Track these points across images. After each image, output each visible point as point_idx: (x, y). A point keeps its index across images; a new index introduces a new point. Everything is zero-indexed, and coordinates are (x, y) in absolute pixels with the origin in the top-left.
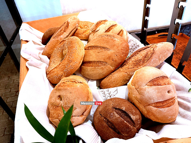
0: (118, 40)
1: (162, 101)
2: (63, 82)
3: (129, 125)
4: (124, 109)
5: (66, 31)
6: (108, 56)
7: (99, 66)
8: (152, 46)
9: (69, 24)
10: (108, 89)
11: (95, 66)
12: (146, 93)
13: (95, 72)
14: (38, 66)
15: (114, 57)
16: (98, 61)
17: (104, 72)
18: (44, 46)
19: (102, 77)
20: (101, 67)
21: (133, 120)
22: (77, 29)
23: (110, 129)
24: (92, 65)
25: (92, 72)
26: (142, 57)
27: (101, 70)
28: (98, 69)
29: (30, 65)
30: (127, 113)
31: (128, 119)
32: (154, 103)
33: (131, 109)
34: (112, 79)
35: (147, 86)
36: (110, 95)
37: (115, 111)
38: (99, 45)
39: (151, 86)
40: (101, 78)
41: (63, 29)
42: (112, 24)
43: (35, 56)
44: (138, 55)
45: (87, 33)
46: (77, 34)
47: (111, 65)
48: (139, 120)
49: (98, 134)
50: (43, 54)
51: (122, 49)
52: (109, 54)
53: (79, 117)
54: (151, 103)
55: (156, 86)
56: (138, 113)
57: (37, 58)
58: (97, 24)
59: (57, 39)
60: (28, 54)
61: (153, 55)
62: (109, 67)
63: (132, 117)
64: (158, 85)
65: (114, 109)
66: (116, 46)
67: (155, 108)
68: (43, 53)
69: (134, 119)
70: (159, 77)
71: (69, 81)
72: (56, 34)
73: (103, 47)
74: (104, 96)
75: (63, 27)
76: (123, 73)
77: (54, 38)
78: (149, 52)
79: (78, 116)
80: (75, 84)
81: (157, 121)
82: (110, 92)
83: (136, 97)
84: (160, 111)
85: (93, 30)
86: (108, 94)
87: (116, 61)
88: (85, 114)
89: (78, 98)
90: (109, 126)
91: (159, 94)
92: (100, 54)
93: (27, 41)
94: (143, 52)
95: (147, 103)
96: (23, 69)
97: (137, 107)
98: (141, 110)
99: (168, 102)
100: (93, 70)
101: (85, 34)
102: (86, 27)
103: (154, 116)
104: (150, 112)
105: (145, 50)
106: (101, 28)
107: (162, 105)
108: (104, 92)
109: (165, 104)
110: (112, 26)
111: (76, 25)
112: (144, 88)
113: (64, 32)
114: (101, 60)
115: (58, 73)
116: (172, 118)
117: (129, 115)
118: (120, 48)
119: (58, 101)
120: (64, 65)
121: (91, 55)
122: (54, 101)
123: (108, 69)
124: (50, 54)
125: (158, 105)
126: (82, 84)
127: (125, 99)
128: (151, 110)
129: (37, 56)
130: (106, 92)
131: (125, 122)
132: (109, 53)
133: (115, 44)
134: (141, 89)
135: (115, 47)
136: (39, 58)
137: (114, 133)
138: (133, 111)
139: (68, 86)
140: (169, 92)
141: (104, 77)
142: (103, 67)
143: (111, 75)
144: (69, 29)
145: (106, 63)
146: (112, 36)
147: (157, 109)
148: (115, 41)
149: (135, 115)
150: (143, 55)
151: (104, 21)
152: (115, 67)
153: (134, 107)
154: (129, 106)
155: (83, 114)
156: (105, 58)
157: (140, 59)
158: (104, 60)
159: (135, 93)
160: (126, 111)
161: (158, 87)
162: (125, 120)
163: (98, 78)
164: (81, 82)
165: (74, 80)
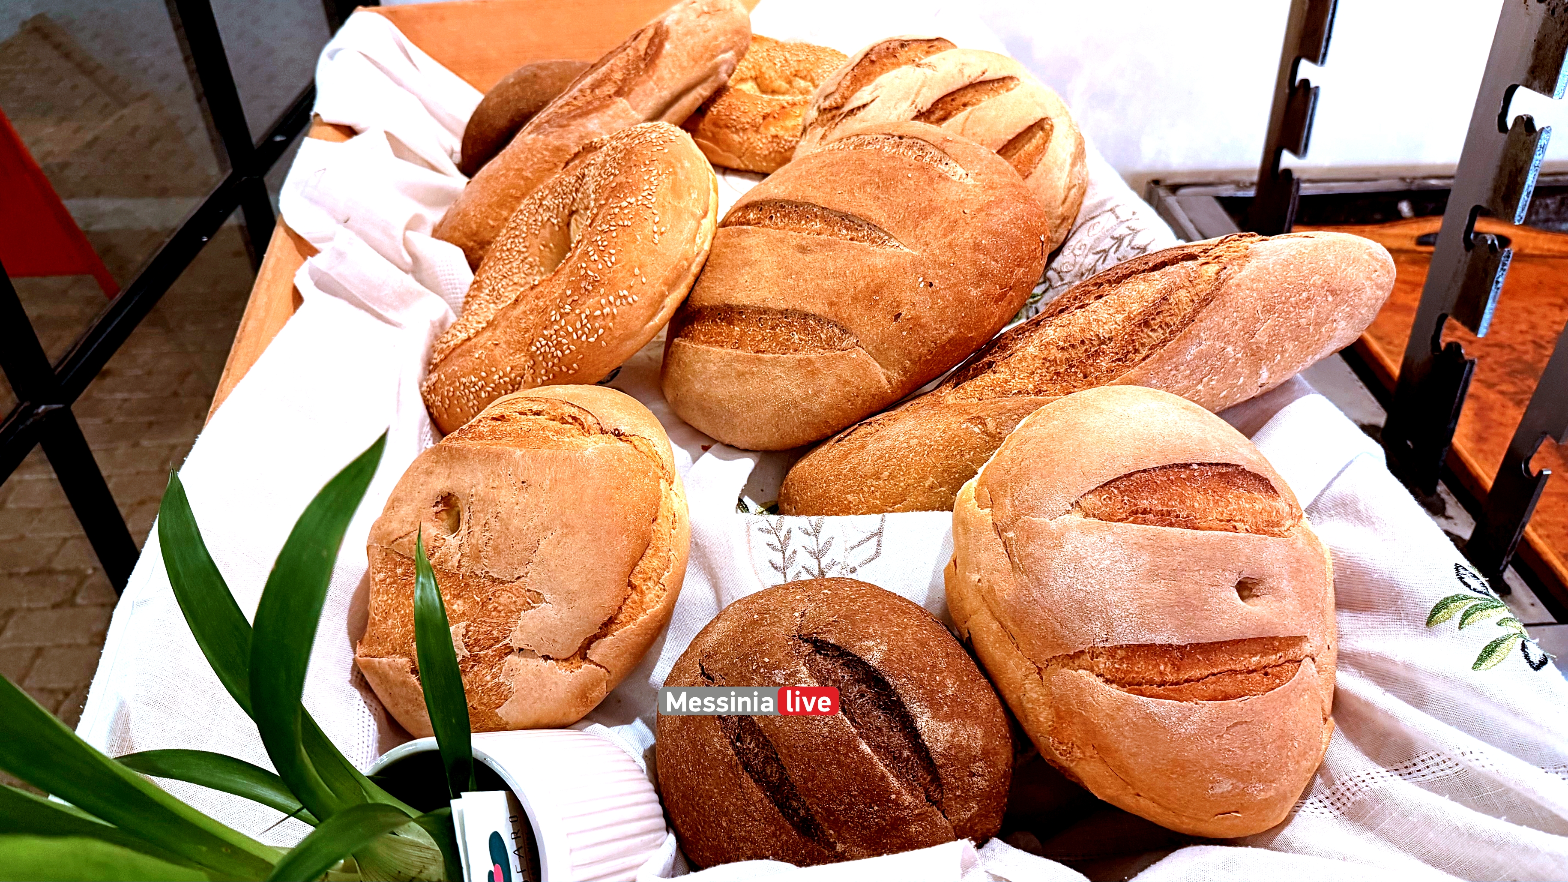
0: (970, 181)
1: (1175, 641)
2: (497, 412)
3: (891, 778)
4: (874, 658)
5: (631, 91)
6: (862, 284)
7: (785, 347)
8: (1217, 251)
9: (668, 46)
10: (814, 519)
11: (762, 347)
12: (1057, 563)
13: (752, 387)
14: (379, 301)
15: (906, 296)
16: (785, 313)
17: (816, 394)
18: (459, 181)
19: (801, 436)
20: (798, 356)
21: (926, 750)
22: (720, 91)
23: (747, 780)
24: (743, 334)
25: (735, 389)
26: (1120, 318)
27: (798, 376)
28: (777, 371)
29: (326, 285)
30: (894, 692)
31: (897, 738)
32: (1112, 652)
33: (934, 666)
34: (864, 454)
35: (1076, 518)
36: (825, 561)
37: (811, 664)
38: (818, 197)
39: (1110, 518)
40: (789, 442)
41: (618, 76)
42: (972, 73)
43: (376, 235)
44: (1095, 305)
45: (790, 123)
46: (716, 124)
47: (879, 354)
48: (978, 767)
49: (667, 815)
50: (438, 233)
51: (977, 247)
52: (873, 269)
53: (551, 669)
54: (1086, 647)
55: (1145, 522)
56: (982, 706)
57: (391, 253)
58: (866, 63)
59: (561, 137)
60: (332, 212)
61: (1204, 313)
62: (862, 366)
63: (924, 722)
64: (1166, 518)
65: (806, 648)
66: (938, 219)
67: (1114, 690)
68: (441, 224)
69: (939, 748)
70: (1187, 466)
71: (538, 413)
72: (560, 102)
73: (844, 216)
74: (779, 562)
75: (619, 61)
76: (956, 424)
77: (538, 127)
78: (1183, 293)
79: (546, 658)
80: (572, 437)
81: (1129, 802)
82: (828, 543)
83: (991, 590)
84: (1148, 716)
85: (827, 104)
86: (812, 554)
87: (916, 324)
88: (597, 652)
89: (566, 526)
90: (746, 766)
91: (1159, 587)
92: (808, 258)
93: (349, 131)
94: (1142, 286)
95: (1057, 642)
96: (269, 303)
97: (991, 667)
98: (1012, 698)
99: (1224, 661)
100: (740, 375)
101: (773, 131)
102: (802, 84)
103: (1104, 751)
104: (1071, 713)
105: (1157, 274)
106: (883, 93)
107: (1170, 678)
108: (782, 534)
109: (1196, 673)
110: (972, 86)
111: (721, 57)
112: (1053, 525)
113: (619, 93)
114: (809, 308)
115: (493, 362)
116: (1243, 793)
117: (902, 705)
118: (965, 236)
119: (433, 531)
120: (544, 311)
121: (746, 263)
122: (407, 528)
123: (847, 375)
124: (487, 236)
125: (1142, 668)
126: (621, 444)
127: (921, 604)
128: (1082, 703)
129: (392, 237)
130: (798, 541)
131: (864, 747)
132: (879, 262)
133: (939, 201)
134: (1030, 535)
135: (931, 225)
136: (408, 259)
137: (771, 820)
138: (942, 685)
139: (521, 438)
140: (1245, 588)
141: (813, 435)
142: (813, 356)
143: (863, 430)
144: (660, 79)
145: (844, 331)
146: (929, 149)
147: (1126, 702)
148: (947, 179)
149: (948, 718)
150: (1135, 306)
151: (925, 46)
152: (905, 371)
153: (963, 661)
154: (923, 644)
155: (582, 654)
156: (839, 295)
157: (1103, 333)
158: (831, 304)
159: (984, 557)
160: (884, 670)
161: (1157, 536)
162: (868, 739)
163: (767, 438)
164: (623, 429)
165: (574, 411)
